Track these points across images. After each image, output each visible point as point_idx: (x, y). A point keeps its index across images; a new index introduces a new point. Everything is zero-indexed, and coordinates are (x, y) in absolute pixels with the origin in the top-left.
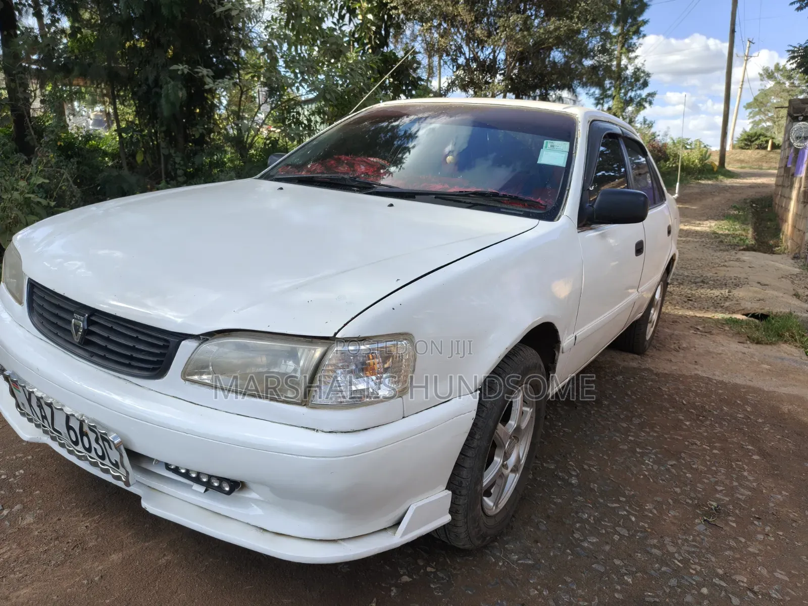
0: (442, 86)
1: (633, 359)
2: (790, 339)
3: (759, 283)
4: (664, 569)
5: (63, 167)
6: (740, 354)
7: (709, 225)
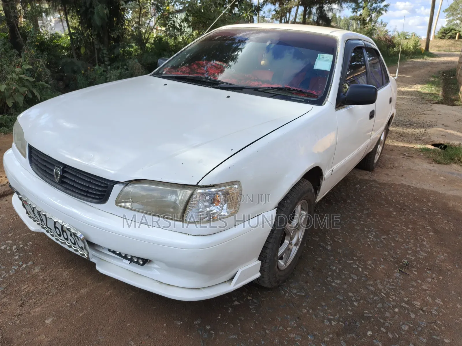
0: (260, 2)
1: (366, 174)
2: (458, 161)
3: (443, 125)
4: (375, 298)
5: (39, 58)
6: (428, 170)
7: (416, 87)
